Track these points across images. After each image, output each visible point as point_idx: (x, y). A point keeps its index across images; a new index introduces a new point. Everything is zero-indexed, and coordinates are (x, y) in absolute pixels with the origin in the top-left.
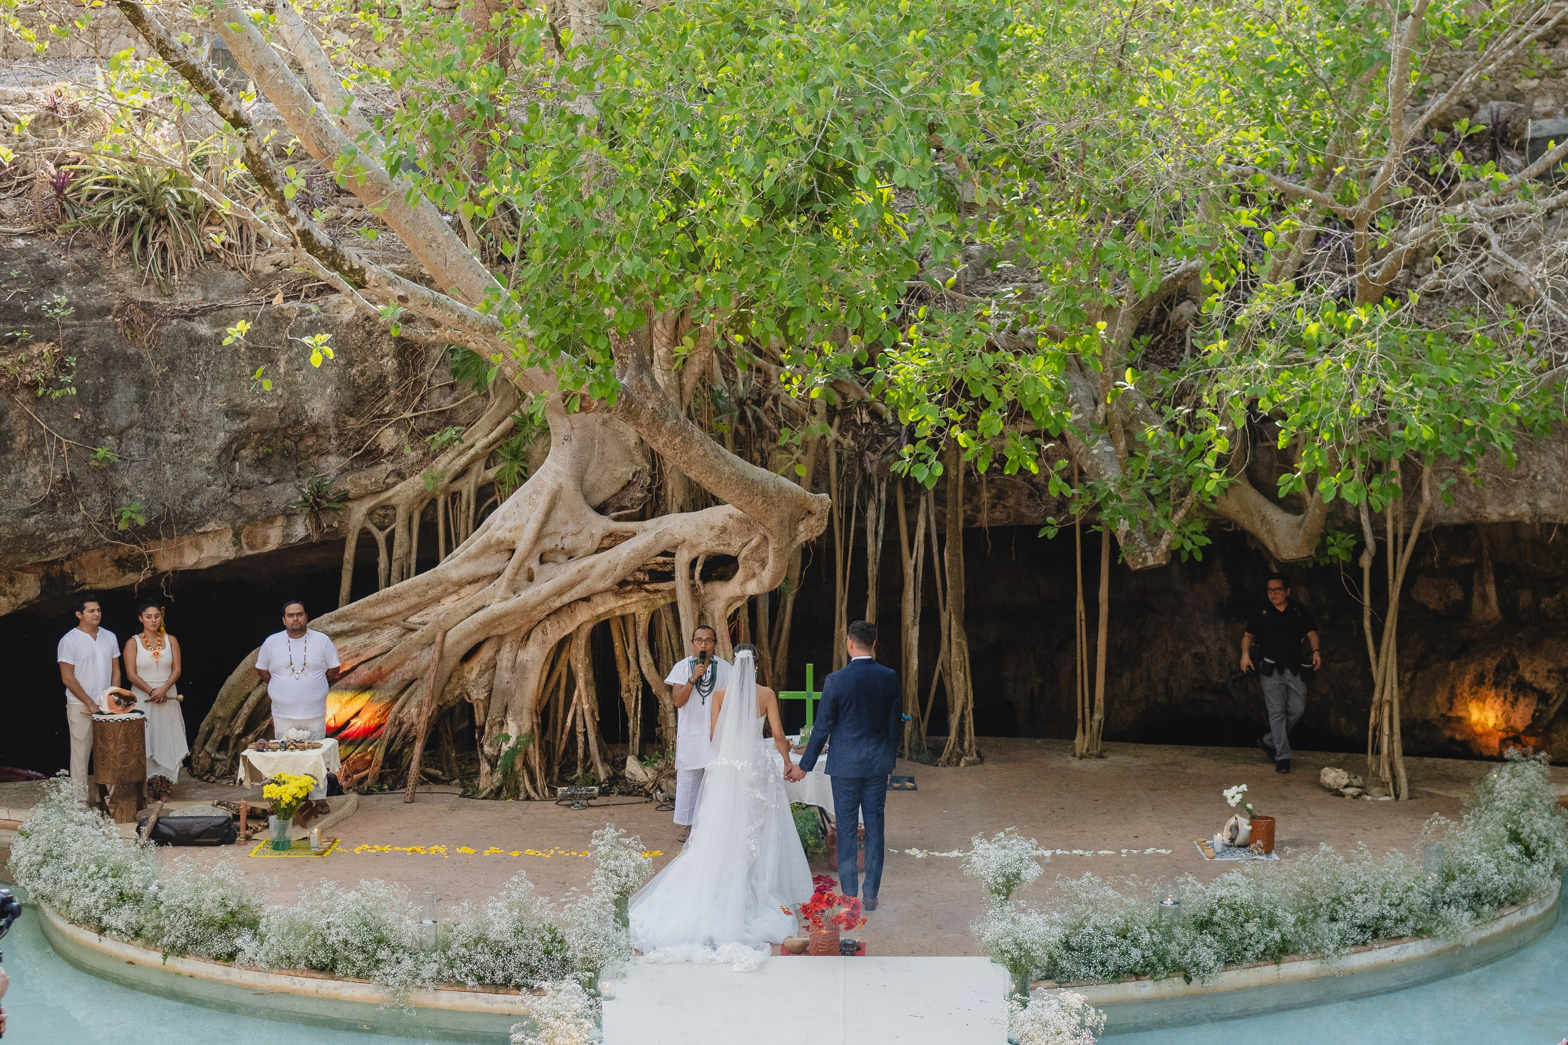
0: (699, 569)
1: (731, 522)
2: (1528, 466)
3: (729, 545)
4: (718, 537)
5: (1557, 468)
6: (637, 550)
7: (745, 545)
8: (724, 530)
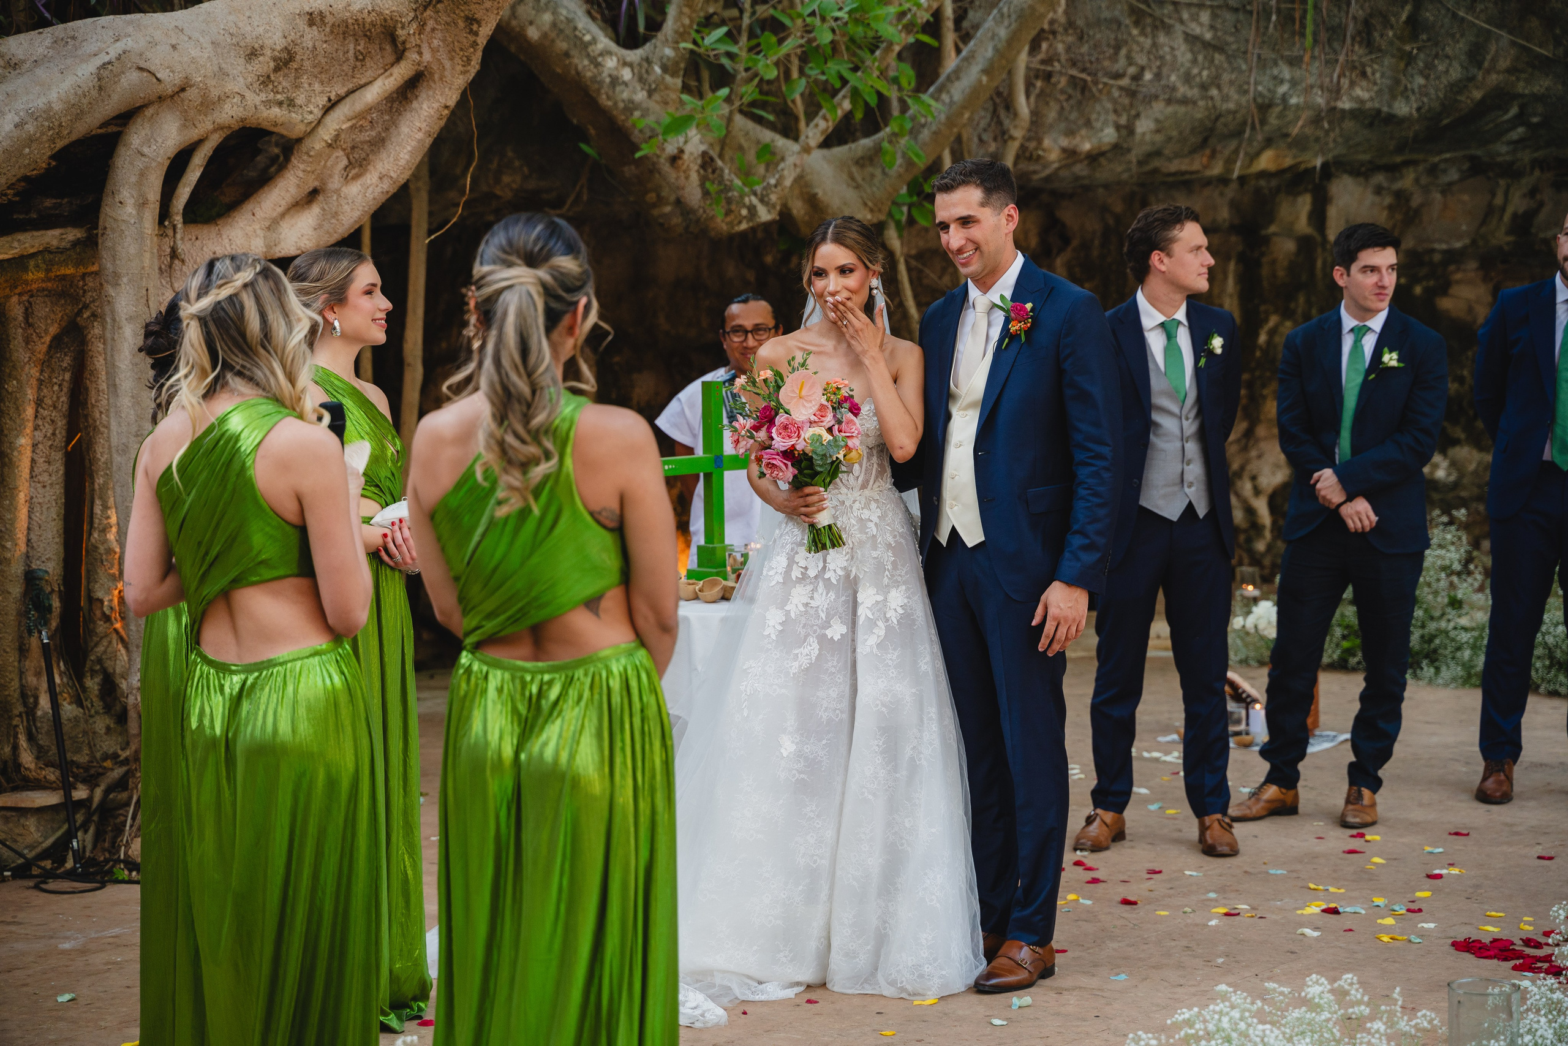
0: (193, 175)
1: (311, 37)
2: (1129, 57)
3: (291, 103)
4: (266, 81)
5: (1184, 55)
6: (48, 112)
7: (331, 106)
8: (285, 61)
